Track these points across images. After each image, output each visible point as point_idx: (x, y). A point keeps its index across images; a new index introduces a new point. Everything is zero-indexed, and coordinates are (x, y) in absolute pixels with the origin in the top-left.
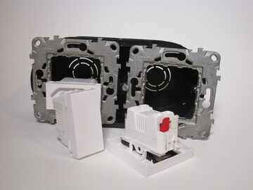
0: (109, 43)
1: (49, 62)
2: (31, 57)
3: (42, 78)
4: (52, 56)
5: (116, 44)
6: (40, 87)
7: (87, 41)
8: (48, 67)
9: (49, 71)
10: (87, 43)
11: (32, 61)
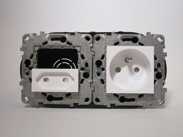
0: (83, 36)
1: (36, 53)
2: (22, 49)
3: (30, 66)
4: (38, 48)
5: (90, 36)
6: (28, 74)
7: (67, 34)
8: (35, 57)
9: (35, 61)
10: (67, 36)
11: (22, 53)
